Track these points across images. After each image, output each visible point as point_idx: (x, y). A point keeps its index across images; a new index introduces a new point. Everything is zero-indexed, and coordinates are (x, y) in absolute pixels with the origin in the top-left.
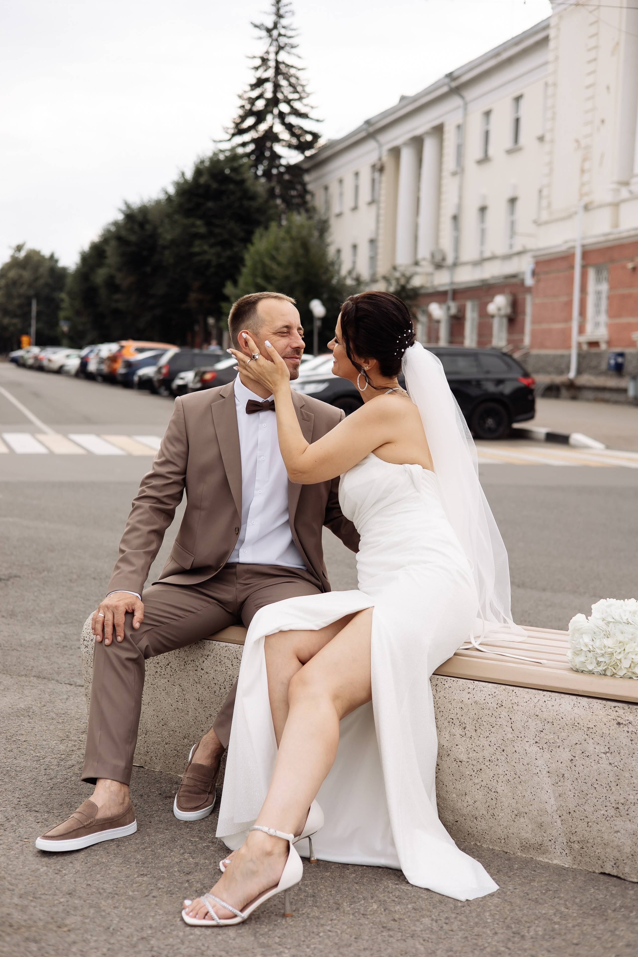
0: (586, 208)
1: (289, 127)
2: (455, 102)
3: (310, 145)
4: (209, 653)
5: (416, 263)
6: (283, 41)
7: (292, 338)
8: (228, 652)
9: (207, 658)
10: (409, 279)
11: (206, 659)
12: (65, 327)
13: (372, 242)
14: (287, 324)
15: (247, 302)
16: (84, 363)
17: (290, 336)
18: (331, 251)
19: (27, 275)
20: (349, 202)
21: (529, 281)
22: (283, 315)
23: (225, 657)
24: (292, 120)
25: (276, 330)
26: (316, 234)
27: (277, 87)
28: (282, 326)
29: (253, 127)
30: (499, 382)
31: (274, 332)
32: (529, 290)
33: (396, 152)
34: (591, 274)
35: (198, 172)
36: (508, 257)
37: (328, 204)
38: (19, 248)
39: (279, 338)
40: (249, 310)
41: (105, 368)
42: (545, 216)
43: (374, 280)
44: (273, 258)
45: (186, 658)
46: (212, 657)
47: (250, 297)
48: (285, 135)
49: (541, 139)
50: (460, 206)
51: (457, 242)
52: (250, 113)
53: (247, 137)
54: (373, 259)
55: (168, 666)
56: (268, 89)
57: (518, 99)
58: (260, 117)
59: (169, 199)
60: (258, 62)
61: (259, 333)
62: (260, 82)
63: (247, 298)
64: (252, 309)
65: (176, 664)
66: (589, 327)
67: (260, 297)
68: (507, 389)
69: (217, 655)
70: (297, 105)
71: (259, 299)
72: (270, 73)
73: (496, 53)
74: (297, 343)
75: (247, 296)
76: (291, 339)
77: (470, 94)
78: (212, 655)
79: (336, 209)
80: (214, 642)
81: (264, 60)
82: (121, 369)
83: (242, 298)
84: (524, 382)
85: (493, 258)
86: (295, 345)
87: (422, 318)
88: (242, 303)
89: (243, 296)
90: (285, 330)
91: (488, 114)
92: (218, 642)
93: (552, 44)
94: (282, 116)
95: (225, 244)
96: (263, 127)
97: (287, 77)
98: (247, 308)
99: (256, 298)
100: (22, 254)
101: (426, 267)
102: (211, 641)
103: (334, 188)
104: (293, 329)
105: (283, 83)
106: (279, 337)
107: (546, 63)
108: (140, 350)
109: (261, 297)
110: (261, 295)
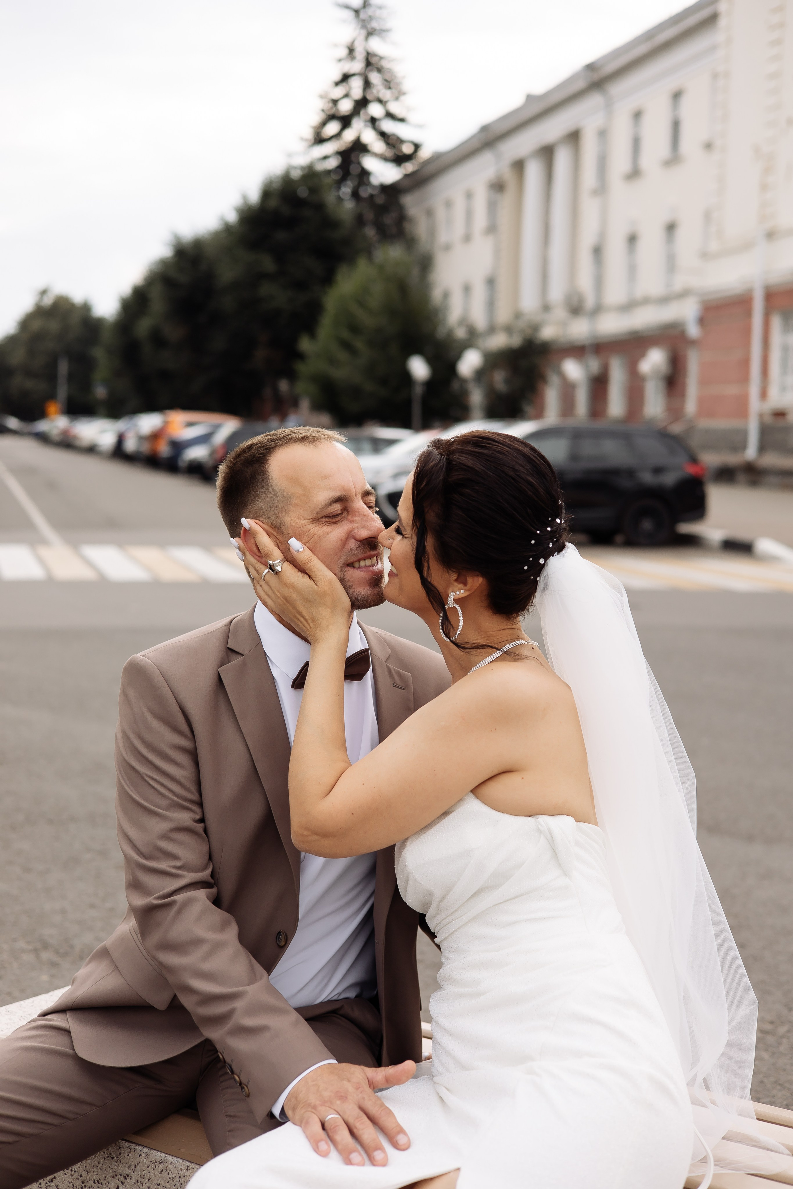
0: (771, 235)
1: (383, 135)
2: (595, 100)
3: (407, 158)
4: (128, 1171)
5: (546, 308)
6: (374, 24)
7: (355, 518)
8: (165, 1174)
9: (124, 1180)
10: (536, 328)
11: (122, 1183)
12: (100, 392)
13: (491, 282)
14: (338, 494)
15: (245, 460)
16: (121, 440)
17: (349, 517)
18: (437, 294)
19: (54, 326)
20: (459, 228)
21: (693, 331)
22: (325, 477)
23: (159, 1185)
24: (388, 126)
25: (317, 513)
26: (415, 272)
27: (367, 84)
28: (327, 501)
29: (338, 136)
30: (658, 470)
31: (313, 516)
32: (693, 343)
33: (519, 166)
34: (776, 322)
35: (267, 194)
36: (664, 300)
37: (432, 232)
38: (44, 292)
41: (145, 448)
42: (714, 246)
43: (492, 330)
44: (361, 304)
45: (84, 1174)
46: (134, 1181)
48: (377, 146)
49: (708, 146)
50: (602, 235)
51: (599, 281)
52: (332, 117)
53: (329, 148)
54: (491, 304)
55: (52, 1184)
56: (356, 87)
57: (677, 96)
58: (346, 121)
59: (228, 229)
60: (344, 52)
61: (282, 524)
62: (346, 78)
65: (67, 1183)
66: (774, 392)
68: (669, 479)
69: (143, 1177)
70: (394, 107)
72: (357, 66)
73: (649, 35)
77: (616, 89)
78: (135, 1176)
79: (442, 237)
80: (140, 1148)
81: (351, 51)
82: (164, 449)
84: (690, 470)
85: (646, 301)
86: (364, 534)
87: (554, 380)
90: (336, 508)
91: (638, 115)
92: (146, 1150)
93: (723, 22)
94: (373, 121)
95: (300, 285)
96: (349, 135)
97: (379, 70)
99: (261, 450)
100: (48, 301)
101: (560, 313)
102: (133, 1146)
103: (441, 213)
104: (353, 501)
105: (375, 78)
106: (325, 527)
107: (713, 48)
108: (190, 424)
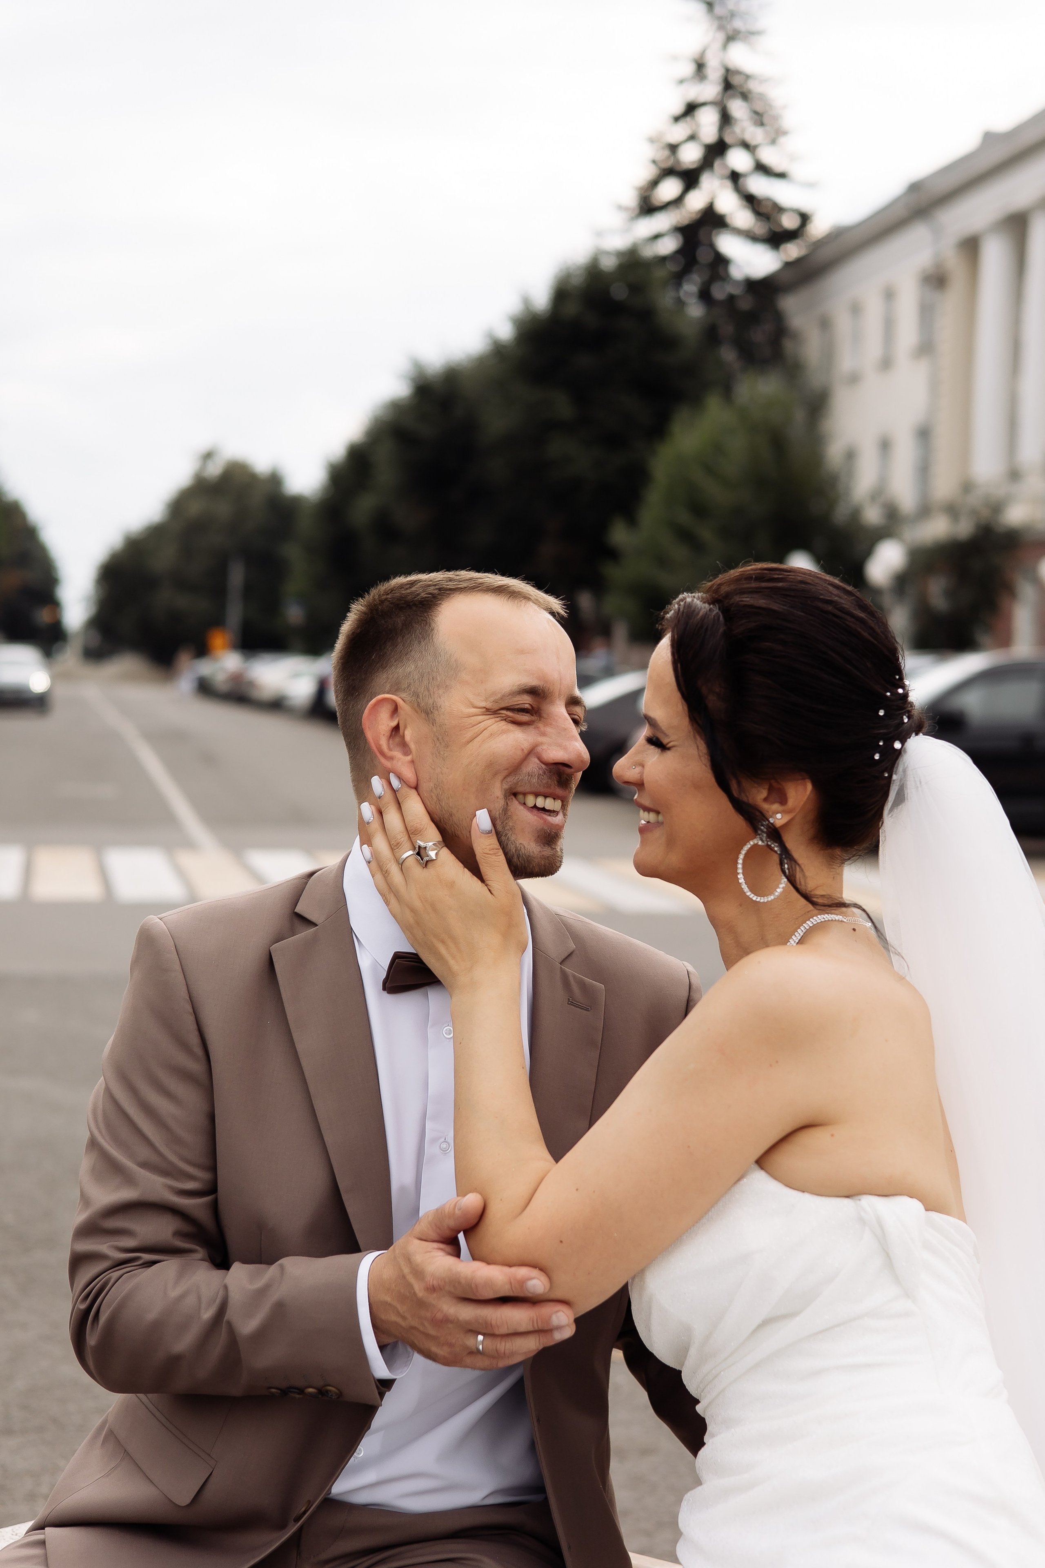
1: (751, 200)
3: (791, 235)
5: (1014, 475)
6: (738, 24)
7: (549, 730)
10: (997, 507)
12: (294, 614)
13: (924, 434)
14: (532, 682)
15: (401, 598)
16: (322, 690)
17: (540, 725)
18: (834, 452)
19: (223, 509)
20: (873, 348)
22: (522, 652)
24: (759, 186)
25: (496, 702)
26: (799, 416)
27: (726, 119)
28: (515, 688)
29: (678, 202)
31: (488, 705)
33: (971, 246)
35: (561, 294)
37: (829, 354)
38: (208, 456)
39: (503, 725)
40: (408, 626)
43: (925, 511)
44: (710, 470)
47: (413, 583)
48: (741, 217)
52: (668, 172)
53: (662, 222)
54: (924, 469)
56: (708, 123)
58: (691, 179)
59: (499, 351)
60: (689, 69)
61: (435, 707)
62: (691, 109)
63: (402, 586)
64: (416, 626)
67: (446, 585)
70: (768, 156)
71: (443, 593)
72: (710, 90)
74: (565, 749)
75: (401, 580)
76: (544, 734)
79: (846, 362)
81: (700, 66)
83: (384, 587)
86: (555, 754)
87: (1027, 591)
88: (382, 602)
89: (387, 578)
90: (526, 701)
94: (735, 177)
95: (613, 440)
96: (696, 201)
97: (745, 96)
98: (399, 620)
99: (431, 589)
100: (214, 470)
101: (1036, 483)
103: (843, 323)
104: (552, 702)
105: (737, 108)
106: (503, 723)
109: (451, 585)
110: (451, 580)
